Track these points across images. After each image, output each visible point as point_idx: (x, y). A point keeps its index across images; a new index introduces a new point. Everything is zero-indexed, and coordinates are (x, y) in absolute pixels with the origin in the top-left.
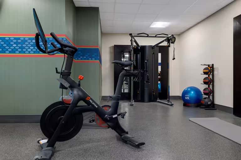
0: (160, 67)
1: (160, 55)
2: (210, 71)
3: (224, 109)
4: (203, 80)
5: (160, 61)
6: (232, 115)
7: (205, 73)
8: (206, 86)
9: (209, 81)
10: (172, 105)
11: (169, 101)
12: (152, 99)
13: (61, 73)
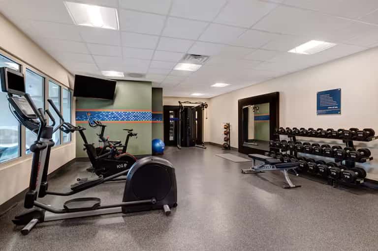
0: (196, 121)
1: (196, 112)
2: (228, 127)
3: (234, 149)
4: (223, 133)
5: (196, 117)
6: (237, 152)
7: (225, 128)
8: (226, 136)
9: (227, 133)
10: (205, 148)
11: (203, 146)
12: (192, 145)
13: (99, 135)
